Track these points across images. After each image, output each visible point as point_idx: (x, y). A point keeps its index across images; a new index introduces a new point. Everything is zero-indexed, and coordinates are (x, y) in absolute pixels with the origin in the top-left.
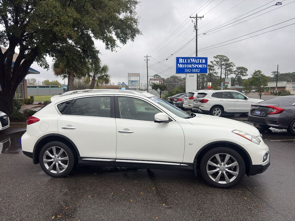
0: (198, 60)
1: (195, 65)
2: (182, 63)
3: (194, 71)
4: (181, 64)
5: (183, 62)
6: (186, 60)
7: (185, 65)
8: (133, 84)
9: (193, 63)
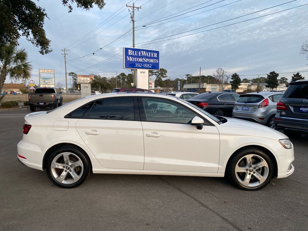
1: (146, 60)
2: (132, 56)
3: (146, 66)
7: (136, 58)
8: (46, 82)
9: (144, 57)
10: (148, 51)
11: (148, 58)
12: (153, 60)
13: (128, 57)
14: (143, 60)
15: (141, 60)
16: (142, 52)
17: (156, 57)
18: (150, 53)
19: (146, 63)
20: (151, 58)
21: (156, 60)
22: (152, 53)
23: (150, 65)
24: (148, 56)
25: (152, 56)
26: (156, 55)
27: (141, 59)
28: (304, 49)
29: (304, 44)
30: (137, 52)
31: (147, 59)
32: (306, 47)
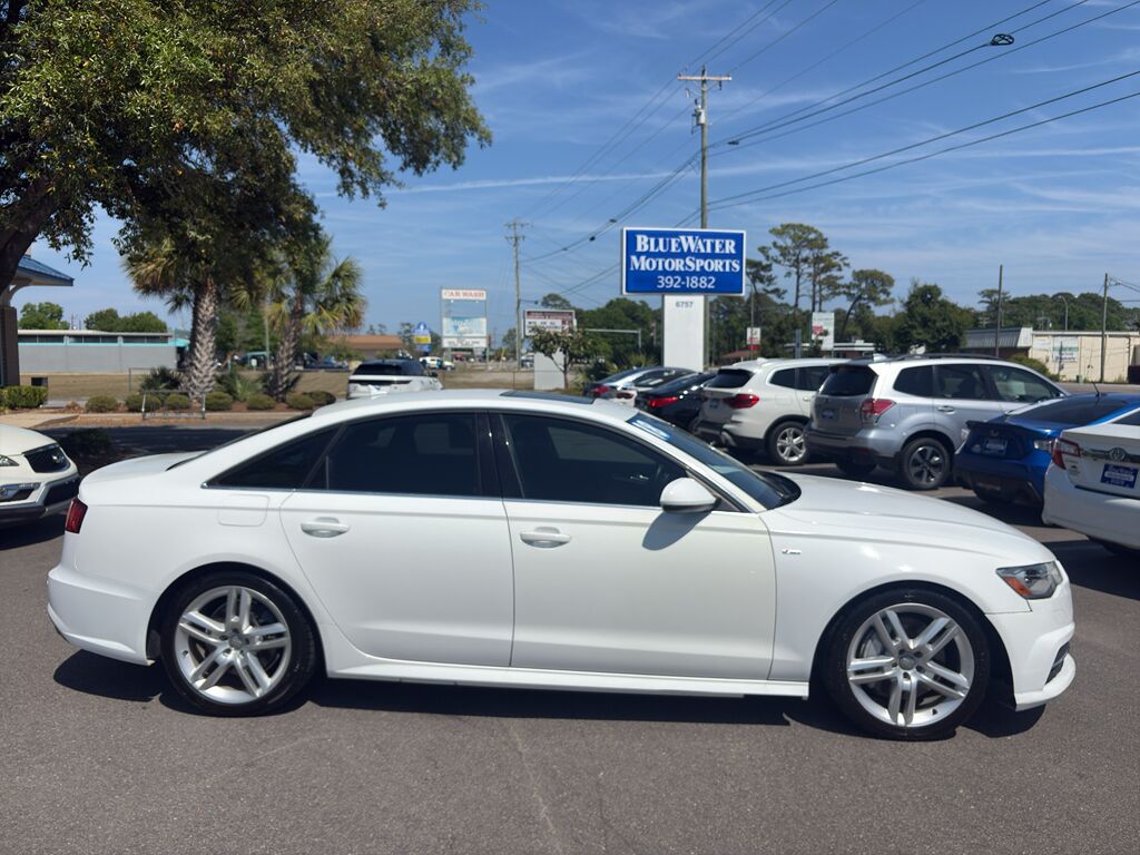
1: (695, 263)
2: (648, 254)
3: (694, 285)
6: (661, 241)
7: (660, 261)
8: (461, 329)
9: (689, 253)
10: (703, 236)
11: (705, 256)
12: (721, 263)
13: (634, 258)
14: (685, 264)
15: (677, 265)
16: (683, 238)
17: (733, 252)
18: (709, 242)
19: (695, 273)
20: (713, 256)
21: (731, 265)
22: (717, 242)
23: (709, 281)
24: (703, 251)
25: (717, 251)
26: (730, 247)
27: (677, 261)
30: (665, 241)
31: (698, 261)
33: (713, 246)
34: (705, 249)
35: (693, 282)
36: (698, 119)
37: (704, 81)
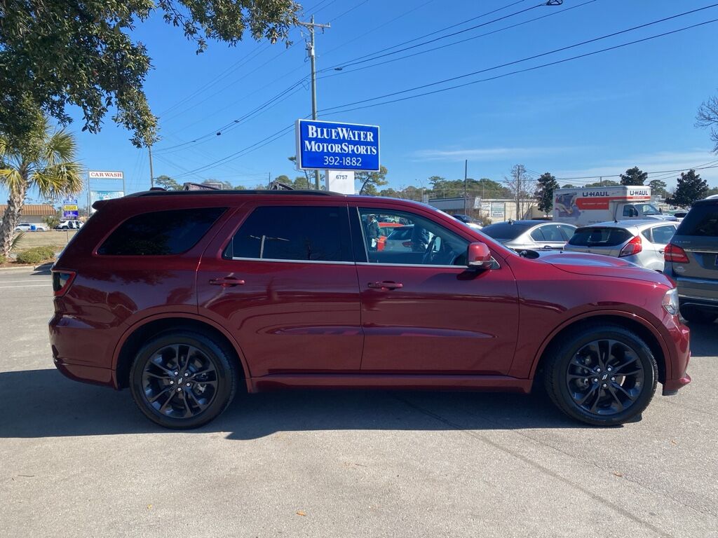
0: (356, 132)
1: (348, 147)
2: (317, 140)
3: (348, 163)
4: (313, 143)
5: (319, 136)
6: (325, 130)
7: (325, 145)
9: (344, 140)
10: (353, 128)
11: (355, 143)
12: (365, 148)
13: (307, 142)
14: (342, 149)
15: (337, 148)
16: (339, 129)
17: (372, 140)
19: (347, 155)
20: (359, 143)
21: (371, 149)
22: (362, 133)
23: (357, 161)
24: (353, 139)
25: (362, 140)
26: (370, 137)
27: (337, 145)
28: (705, 116)
29: (703, 104)
30: (327, 131)
31: (350, 146)
32: (710, 112)
33: (359, 135)
34: (354, 137)
35: (347, 161)
36: (310, 53)
37: (312, 26)
